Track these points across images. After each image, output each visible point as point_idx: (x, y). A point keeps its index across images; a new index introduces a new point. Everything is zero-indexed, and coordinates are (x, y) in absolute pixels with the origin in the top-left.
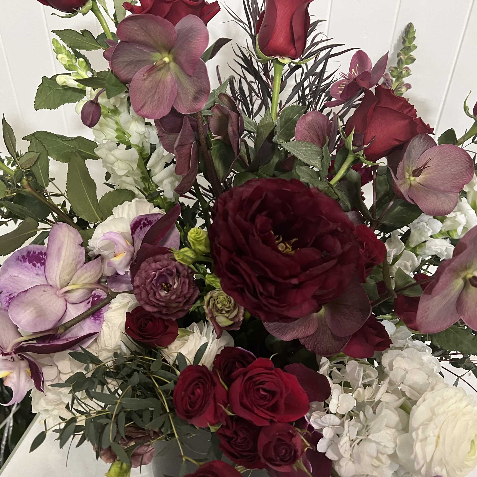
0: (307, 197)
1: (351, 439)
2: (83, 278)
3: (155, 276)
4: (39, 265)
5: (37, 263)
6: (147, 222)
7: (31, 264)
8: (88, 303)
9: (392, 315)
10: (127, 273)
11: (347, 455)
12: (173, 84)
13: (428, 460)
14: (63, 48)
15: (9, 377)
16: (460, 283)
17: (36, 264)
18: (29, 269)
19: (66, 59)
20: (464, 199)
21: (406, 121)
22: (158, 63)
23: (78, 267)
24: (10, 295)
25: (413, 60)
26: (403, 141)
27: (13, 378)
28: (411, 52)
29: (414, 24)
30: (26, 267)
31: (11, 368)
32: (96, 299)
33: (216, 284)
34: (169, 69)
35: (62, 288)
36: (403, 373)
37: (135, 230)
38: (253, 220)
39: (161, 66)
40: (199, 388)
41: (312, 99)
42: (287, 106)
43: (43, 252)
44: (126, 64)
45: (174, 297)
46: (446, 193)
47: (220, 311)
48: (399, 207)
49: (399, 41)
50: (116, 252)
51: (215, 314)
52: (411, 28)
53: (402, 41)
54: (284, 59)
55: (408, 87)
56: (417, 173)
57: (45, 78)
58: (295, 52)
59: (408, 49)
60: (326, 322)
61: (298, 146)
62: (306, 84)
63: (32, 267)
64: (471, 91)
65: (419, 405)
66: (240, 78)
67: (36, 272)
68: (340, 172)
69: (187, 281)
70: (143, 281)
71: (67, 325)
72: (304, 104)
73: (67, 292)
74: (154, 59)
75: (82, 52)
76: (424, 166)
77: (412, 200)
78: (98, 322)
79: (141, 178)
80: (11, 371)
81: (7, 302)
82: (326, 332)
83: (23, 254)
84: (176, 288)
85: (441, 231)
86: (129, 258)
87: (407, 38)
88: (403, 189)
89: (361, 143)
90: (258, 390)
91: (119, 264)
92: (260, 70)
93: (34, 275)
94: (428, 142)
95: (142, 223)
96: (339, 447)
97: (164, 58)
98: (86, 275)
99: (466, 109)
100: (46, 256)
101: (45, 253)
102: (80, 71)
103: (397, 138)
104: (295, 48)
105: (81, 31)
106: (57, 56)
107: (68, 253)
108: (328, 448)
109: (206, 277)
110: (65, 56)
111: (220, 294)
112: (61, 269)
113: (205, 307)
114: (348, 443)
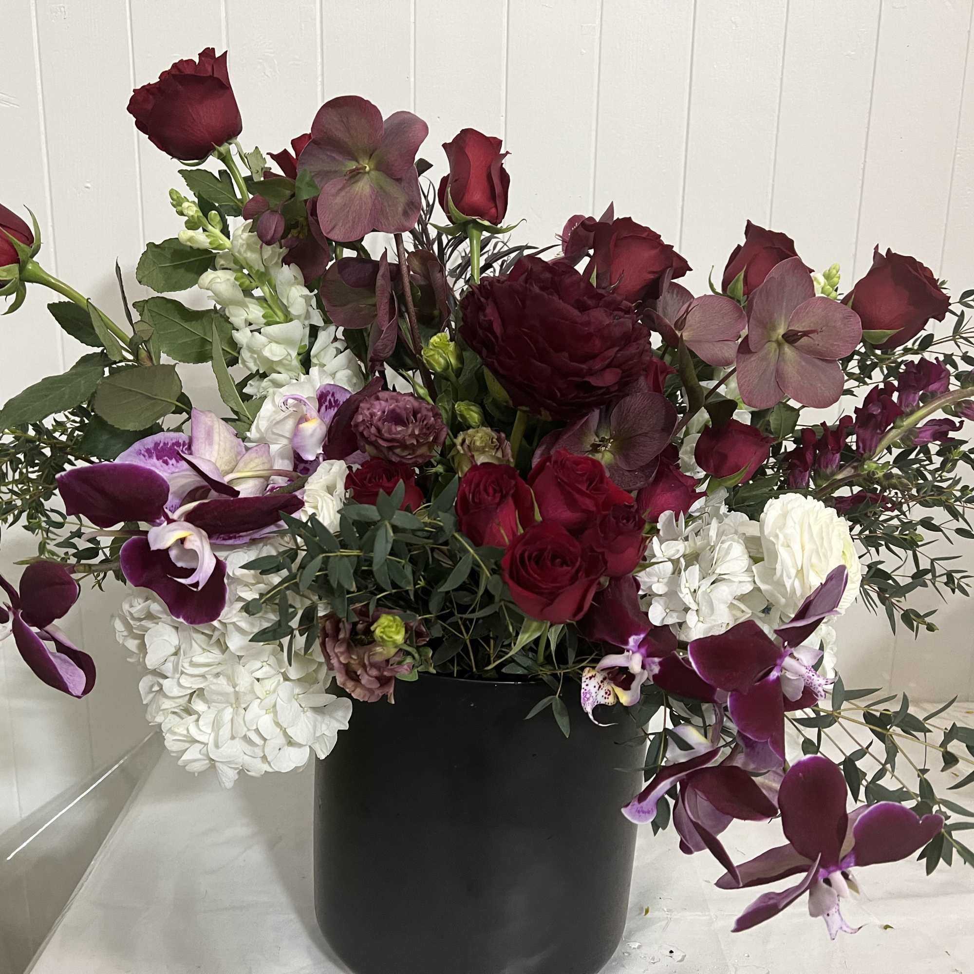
1: (692, 590)
2: (252, 465)
4: (173, 461)
5: (171, 459)
6: (334, 399)
7: (161, 461)
10: (318, 456)
12: (373, 197)
13: (799, 568)
15: (190, 541)
16: (774, 347)
17: (169, 460)
18: (157, 469)
19: (195, 208)
23: (239, 458)
26: (658, 272)
27: (196, 541)
30: (153, 465)
43: (181, 441)
46: (721, 342)
47: (481, 450)
50: (307, 417)
51: (476, 453)
54: (483, 220)
56: (680, 324)
57: (151, 245)
58: (496, 214)
60: (618, 467)
63: (161, 466)
67: (170, 472)
70: (369, 419)
76: (687, 312)
80: (191, 532)
82: (623, 474)
83: (147, 447)
86: (324, 428)
89: (608, 284)
95: (328, 398)
96: (681, 596)
98: (255, 461)
99: (712, 286)
100: (186, 446)
101: (184, 442)
102: (210, 227)
103: (651, 269)
104: (496, 206)
105: (220, 171)
106: (179, 208)
107: (222, 439)
108: (664, 619)
109: (456, 406)
110: (193, 205)
111: (478, 432)
112: (216, 456)
113: (459, 448)
114: (690, 596)
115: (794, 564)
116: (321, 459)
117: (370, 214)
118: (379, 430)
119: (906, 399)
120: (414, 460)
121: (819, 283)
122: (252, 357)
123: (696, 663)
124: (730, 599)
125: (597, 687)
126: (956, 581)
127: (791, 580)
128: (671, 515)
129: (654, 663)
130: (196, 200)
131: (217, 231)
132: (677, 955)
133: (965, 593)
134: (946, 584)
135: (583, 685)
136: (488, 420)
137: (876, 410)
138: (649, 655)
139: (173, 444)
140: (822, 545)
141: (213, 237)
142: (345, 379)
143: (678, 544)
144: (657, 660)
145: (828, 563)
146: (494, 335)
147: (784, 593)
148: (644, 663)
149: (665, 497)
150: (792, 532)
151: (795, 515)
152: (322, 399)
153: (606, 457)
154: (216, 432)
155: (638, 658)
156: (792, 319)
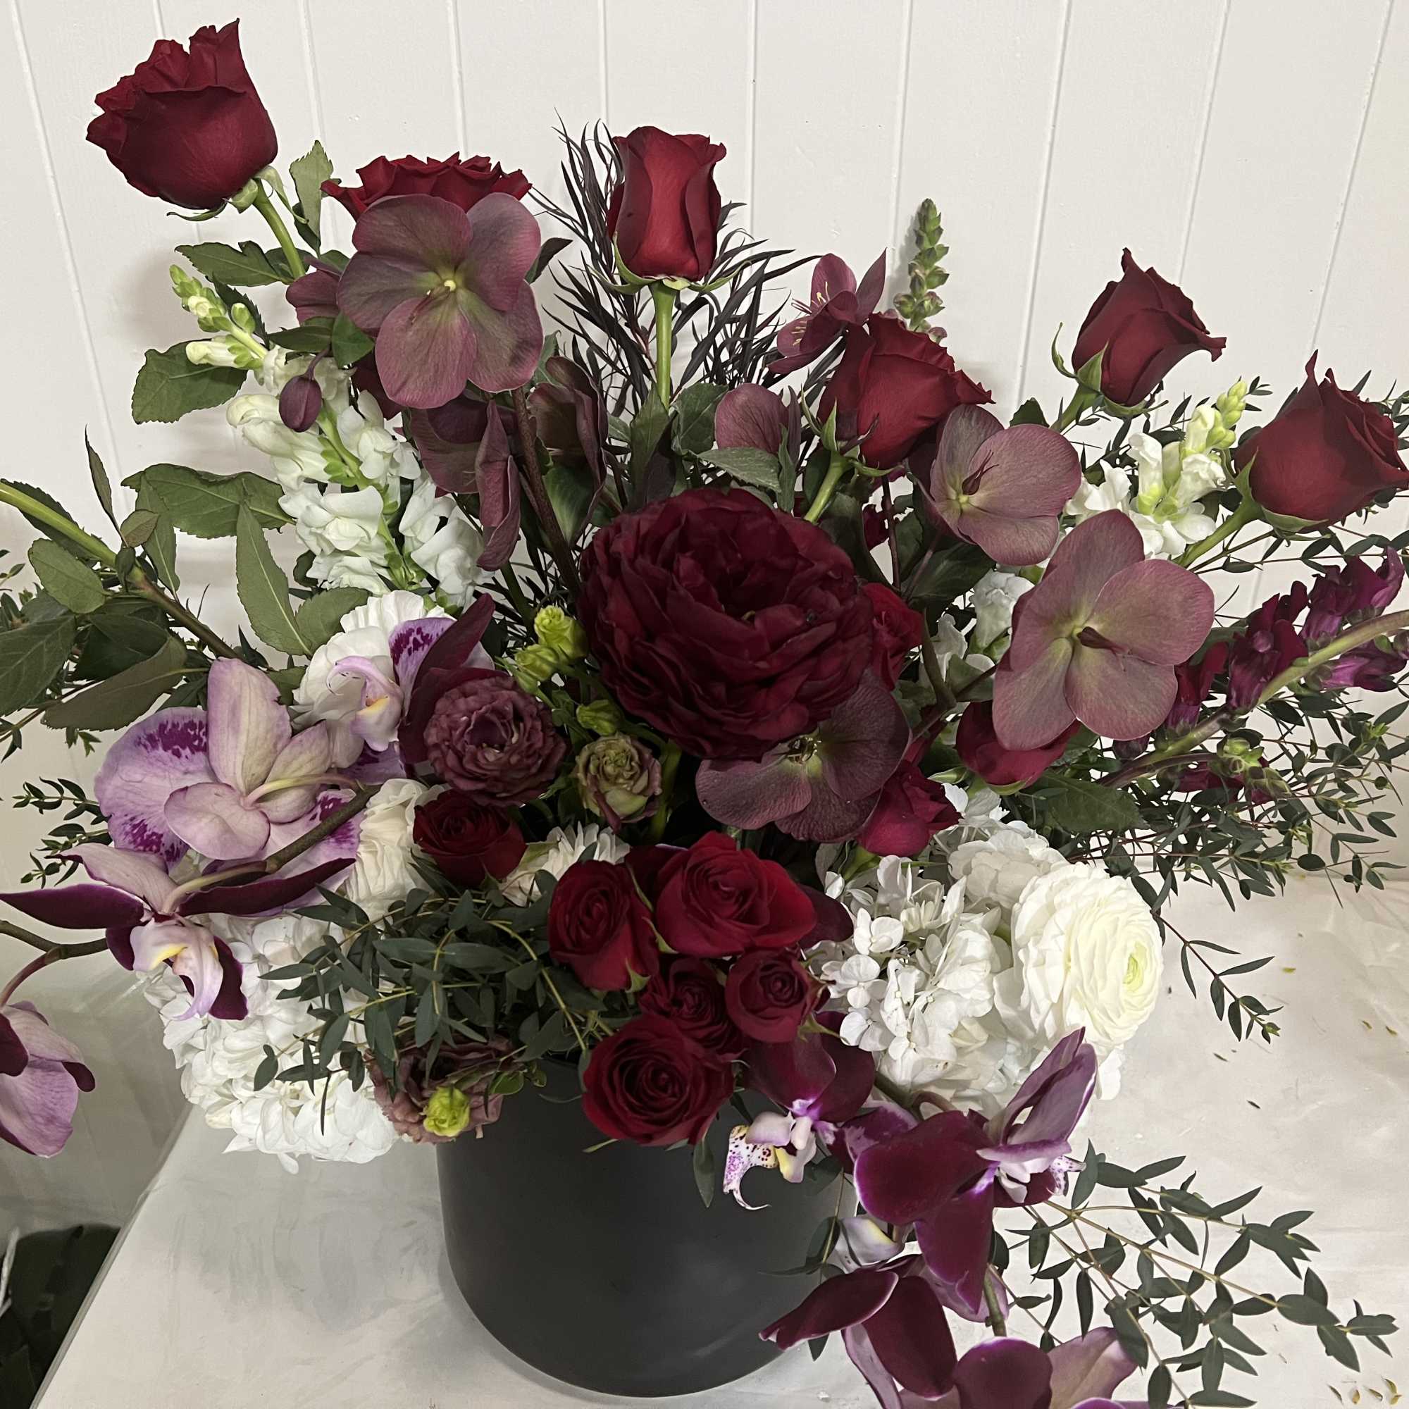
0: (766, 519)
1: (905, 1003)
2: (295, 765)
3: (468, 724)
4: (187, 751)
5: (184, 748)
6: (422, 637)
7: (170, 751)
8: (313, 818)
9: (956, 772)
10: (391, 745)
11: (902, 1032)
12: (465, 332)
13: (1055, 1000)
14: (194, 283)
15: (182, 959)
16: (1064, 647)
17: (181, 750)
18: (165, 764)
19: (208, 306)
21: (936, 379)
22: (435, 292)
23: (279, 746)
24: (132, 819)
25: (943, 277)
26: (933, 419)
27: (191, 959)
28: (937, 259)
29: (935, 202)
30: (159, 760)
31: (182, 940)
32: (331, 806)
33: (599, 725)
34: (456, 302)
35: (249, 791)
36: (992, 875)
37: (399, 656)
38: (669, 564)
39: (441, 298)
40: (600, 901)
41: (736, 372)
42: (686, 386)
43: (196, 721)
44: (364, 298)
45: (514, 759)
46: (1032, 520)
47: (613, 781)
48: (945, 563)
49: (908, 239)
50: (371, 697)
51: (604, 786)
52: (931, 212)
53: (915, 238)
54: (674, 280)
55: (939, 334)
56: (970, 487)
57: (151, 354)
58: (695, 267)
59: (929, 255)
60: (826, 785)
61: (725, 456)
62: (719, 339)
63: (171, 761)
64: (1061, 324)
65: (1024, 902)
66: (574, 338)
67: (183, 769)
68: (818, 499)
69: (538, 725)
70: (446, 735)
71: (282, 857)
72: (721, 380)
73: (263, 799)
74: (423, 285)
75: (242, 290)
76: (982, 471)
77: (968, 538)
78: (344, 845)
79: (386, 557)
80: (184, 945)
81: (127, 834)
82: (830, 801)
83: (148, 732)
84: (517, 742)
86: (396, 708)
87: (925, 231)
88: (950, 520)
89: (853, 432)
90: (716, 886)
91: (378, 723)
92: (619, 316)
93: (178, 775)
94: (985, 423)
95: (411, 639)
96: (885, 1015)
97: (444, 281)
98: (304, 757)
99: (1057, 360)
100: (204, 730)
101: (201, 723)
102: (236, 331)
103: (923, 414)
104: (696, 256)
105: (242, 244)
106: (186, 300)
107: (253, 717)
108: (863, 1034)
109: (578, 711)
110: (204, 300)
111: (609, 746)
112: (243, 751)
113: (580, 775)
114: (901, 1012)
115: (1048, 996)
116: (396, 748)
117: (460, 360)
118: (460, 757)
119: (1318, 625)
121: (1205, 424)
122: (311, 533)
123: (862, 1188)
124: (956, 1021)
125: (751, 1148)
126: (1365, 869)
127: (1041, 1017)
128: (897, 863)
129: (828, 1130)
130: (211, 286)
131: (246, 336)
133: (1378, 885)
134: (1348, 879)
135: (731, 1147)
136: (626, 722)
137: (1263, 646)
138: (823, 1117)
139: (186, 726)
140: (1091, 974)
141: (240, 349)
142: (453, 565)
143: (896, 927)
144: (831, 1127)
145: (1096, 997)
146: (617, 652)
147: (1032, 1028)
148: (813, 1129)
149: (892, 831)
150: (1053, 945)
151: (1062, 918)
152: (400, 645)
153: (812, 764)
154: (245, 705)
155: (805, 1123)
156: (1101, 600)
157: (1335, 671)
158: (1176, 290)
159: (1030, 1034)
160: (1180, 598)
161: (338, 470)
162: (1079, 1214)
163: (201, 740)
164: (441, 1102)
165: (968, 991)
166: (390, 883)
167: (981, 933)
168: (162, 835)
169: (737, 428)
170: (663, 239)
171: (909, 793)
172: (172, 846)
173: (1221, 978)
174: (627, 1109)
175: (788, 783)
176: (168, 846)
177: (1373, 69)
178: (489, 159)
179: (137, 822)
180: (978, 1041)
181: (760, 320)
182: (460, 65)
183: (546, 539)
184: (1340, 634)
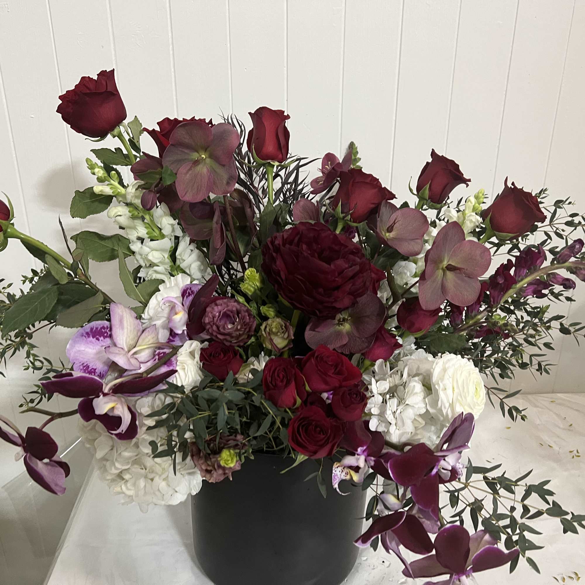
1: (393, 412)
2: (147, 340)
3: (219, 316)
4: (102, 338)
5: (100, 337)
6: (191, 291)
7: (95, 339)
8: (155, 360)
10: (183, 331)
11: (393, 422)
12: (209, 174)
13: (451, 402)
14: (96, 165)
15: (116, 408)
16: (440, 272)
17: (99, 338)
18: (93, 343)
19: (102, 172)
20: (426, 244)
21: (377, 190)
22: (198, 159)
24: (83, 364)
26: (377, 204)
27: (119, 408)
28: (357, 162)
29: (355, 142)
30: (91, 342)
31: (115, 401)
32: (162, 355)
33: (269, 314)
34: (205, 163)
35: (129, 351)
37: (184, 297)
38: (298, 246)
39: (201, 161)
40: (282, 372)
43: (105, 326)
44: (171, 163)
45: (239, 327)
46: (413, 240)
47: (276, 334)
50: (177, 311)
52: (354, 146)
54: (274, 162)
56: (390, 229)
57: (77, 192)
58: (282, 157)
59: (354, 161)
60: (353, 334)
63: (96, 342)
64: (411, 177)
65: (435, 368)
67: (101, 345)
69: (247, 314)
70: (212, 320)
71: (148, 371)
73: (135, 353)
74: (194, 157)
75: (114, 166)
76: (394, 223)
78: (171, 367)
79: (170, 266)
80: (116, 403)
81: (81, 370)
82: (356, 340)
83: (86, 331)
84: (239, 321)
85: (416, 272)
87: (352, 153)
89: (348, 210)
90: (326, 362)
91: (179, 322)
93: (99, 347)
94: (392, 208)
95: (188, 292)
96: (387, 416)
97: (201, 155)
98: (149, 337)
99: (411, 190)
100: (109, 329)
101: (107, 326)
103: (373, 202)
104: (282, 153)
105: (115, 149)
106: (93, 171)
107: (128, 323)
108: (377, 426)
109: (261, 308)
110: (101, 170)
111: (273, 322)
112: (126, 336)
113: (263, 333)
114: (392, 415)
115: (448, 401)
116: (185, 332)
117: (207, 184)
118: (218, 328)
119: (519, 272)
120: (238, 344)
121: (471, 203)
122: (141, 258)
123: (392, 473)
124: (413, 417)
125: (341, 471)
126: (543, 367)
127: (446, 410)
128: (382, 362)
129: (371, 460)
130: (102, 165)
131: (116, 184)
132: (387, 563)
133: (548, 373)
134: (537, 370)
135: (334, 471)
136: (279, 313)
137: (501, 281)
138: (369, 455)
139: (101, 328)
140: (463, 391)
141: (114, 188)
142: (197, 268)
143: (386, 384)
144: (373, 458)
145: (466, 400)
146: (282, 279)
147: (442, 415)
148: (366, 461)
149: (379, 351)
150: (448, 382)
151: (450, 372)
152: (185, 293)
153: (347, 327)
154: (125, 319)
155: (362, 458)
156: (452, 255)
157: (526, 290)
158: (453, 162)
159: (442, 418)
160: (479, 252)
161: (152, 233)
162: (469, 484)
163: (107, 333)
164: (226, 454)
165: (417, 404)
166: (191, 380)
167: (419, 383)
168: (96, 369)
169: (301, 214)
170: (270, 147)
171: (385, 336)
172: (100, 373)
173: (503, 400)
174: (306, 441)
175: (339, 334)
176: (98, 373)
177: (505, 93)
178: (205, 119)
179: (85, 365)
180: (421, 424)
181: (299, 182)
182: (176, 96)
183: (233, 256)
184: (526, 276)
